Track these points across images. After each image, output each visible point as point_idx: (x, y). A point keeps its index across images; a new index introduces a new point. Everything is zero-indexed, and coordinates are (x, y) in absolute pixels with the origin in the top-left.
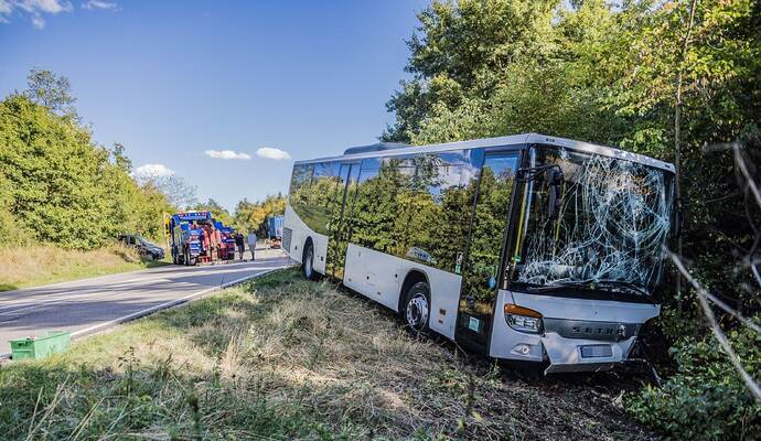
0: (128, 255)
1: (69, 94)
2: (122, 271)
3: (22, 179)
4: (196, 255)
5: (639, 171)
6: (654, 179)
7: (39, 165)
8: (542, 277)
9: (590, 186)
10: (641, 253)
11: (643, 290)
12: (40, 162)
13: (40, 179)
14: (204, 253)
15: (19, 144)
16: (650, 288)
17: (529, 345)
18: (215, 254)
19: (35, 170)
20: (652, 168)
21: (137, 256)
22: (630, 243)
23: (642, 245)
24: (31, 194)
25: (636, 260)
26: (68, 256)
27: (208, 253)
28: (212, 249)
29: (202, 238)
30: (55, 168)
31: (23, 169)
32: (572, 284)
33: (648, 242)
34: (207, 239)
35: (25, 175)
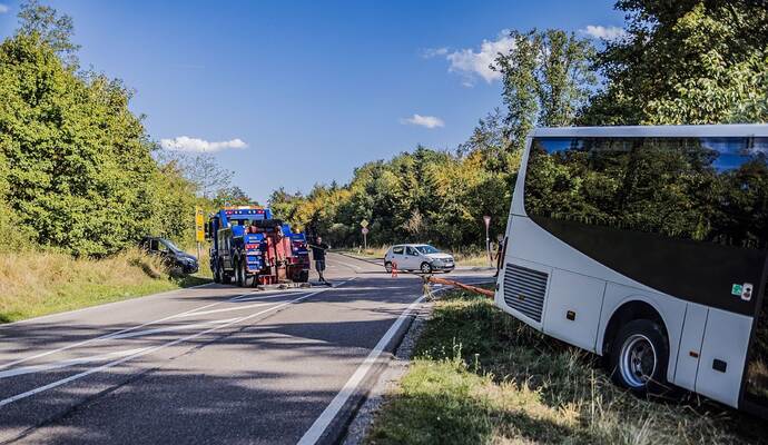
0: (152, 267)
1: (71, 40)
2: (151, 293)
3: (19, 154)
4: (255, 271)
7: (46, 136)
12: (48, 132)
13: (45, 154)
14: (266, 271)
15: (19, 103)
18: (282, 272)
19: (40, 142)
21: (163, 267)
24: (31, 176)
26: (77, 267)
27: (273, 269)
28: (278, 264)
29: (264, 248)
30: (69, 142)
31: (21, 140)
34: (271, 249)
35: (24, 148)
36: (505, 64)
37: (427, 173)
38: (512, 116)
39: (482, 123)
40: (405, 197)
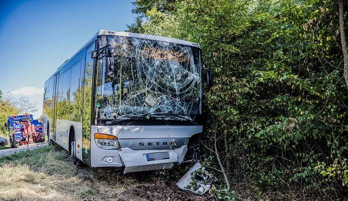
4: (19, 140)
5: (174, 47)
6: (185, 51)
8: (115, 114)
9: (140, 58)
10: (181, 96)
11: (187, 117)
14: (24, 140)
16: (192, 116)
17: (112, 157)
18: (31, 139)
20: (183, 46)
22: (172, 90)
23: (181, 90)
25: (177, 99)
27: (27, 139)
28: (29, 136)
29: (22, 130)
32: (135, 117)
33: (184, 89)
34: (26, 131)
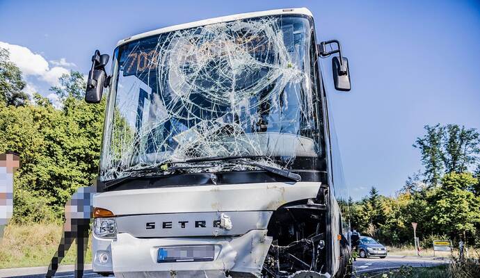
17: (107, 252)
36: (422, 144)
37: (378, 202)
38: (428, 172)
39: (410, 178)
40: (365, 215)
